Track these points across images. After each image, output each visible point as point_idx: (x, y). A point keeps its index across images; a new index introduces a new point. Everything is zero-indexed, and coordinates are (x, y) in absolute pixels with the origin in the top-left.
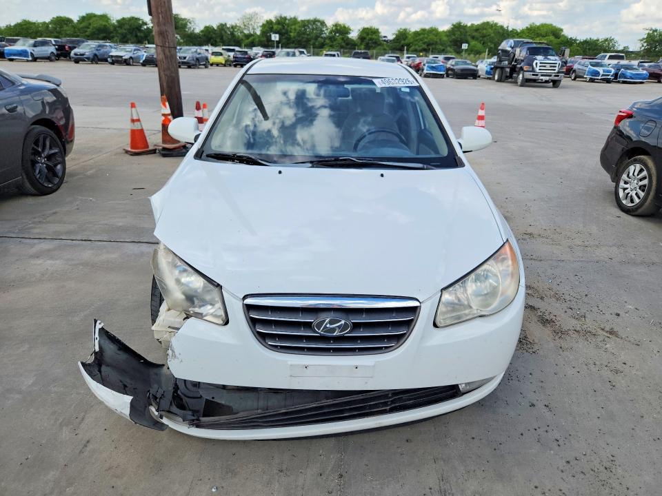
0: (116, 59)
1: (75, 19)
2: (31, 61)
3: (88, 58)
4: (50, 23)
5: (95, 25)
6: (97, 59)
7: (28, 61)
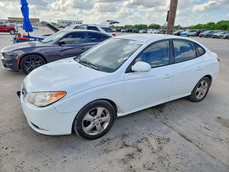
0: (215, 36)
1: (216, 23)
2: (187, 36)
3: (204, 36)
4: (207, 24)
5: (222, 25)
6: (208, 36)
7: (186, 36)
